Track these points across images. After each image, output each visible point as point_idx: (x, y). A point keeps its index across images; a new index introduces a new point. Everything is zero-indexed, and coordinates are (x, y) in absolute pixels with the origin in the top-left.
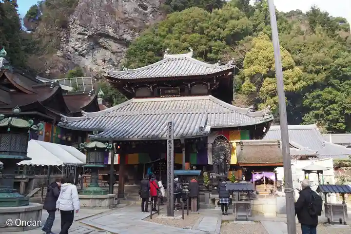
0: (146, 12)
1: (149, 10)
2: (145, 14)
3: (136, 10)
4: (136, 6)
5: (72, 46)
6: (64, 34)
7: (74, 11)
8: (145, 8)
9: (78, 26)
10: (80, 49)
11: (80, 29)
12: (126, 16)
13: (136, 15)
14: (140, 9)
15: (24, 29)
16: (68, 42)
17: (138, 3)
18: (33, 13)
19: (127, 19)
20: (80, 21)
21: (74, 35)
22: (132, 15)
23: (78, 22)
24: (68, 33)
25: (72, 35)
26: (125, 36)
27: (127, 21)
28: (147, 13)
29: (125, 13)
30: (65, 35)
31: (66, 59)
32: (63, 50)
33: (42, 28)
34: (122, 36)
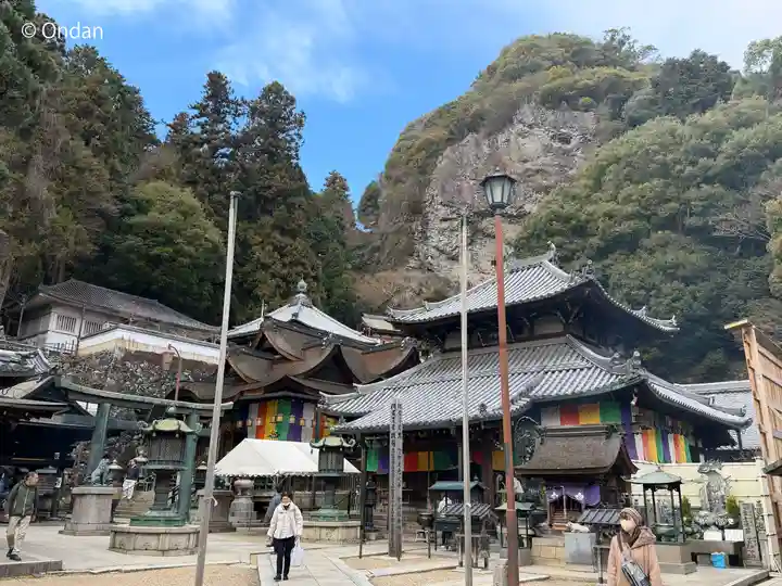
0: (569, 147)
1: (574, 142)
2: (566, 152)
3: (547, 149)
4: (547, 141)
5: (434, 244)
6: (417, 226)
7: (430, 181)
8: (566, 140)
9: (439, 207)
10: (448, 249)
11: (443, 212)
12: (528, 165)
13: (548, 160)
14: (554, 145)
15: (360, 226)
16: (427, 238)
17: (551, 134)
18: (371, 198)
19: (530, 173)
20: (442, 196)
21: (435, 224)
22: (539, 162)
23: (439, 199)
24: (426, 223)
25: (431, 225)
26: (527, 208)
27: (529, 176)
28: (571, 150)
29: (525, 161)
30: (420, 228)
31: (423, 273)
32: (418, 256)
33: (385, 223)
34: (521, 207)
